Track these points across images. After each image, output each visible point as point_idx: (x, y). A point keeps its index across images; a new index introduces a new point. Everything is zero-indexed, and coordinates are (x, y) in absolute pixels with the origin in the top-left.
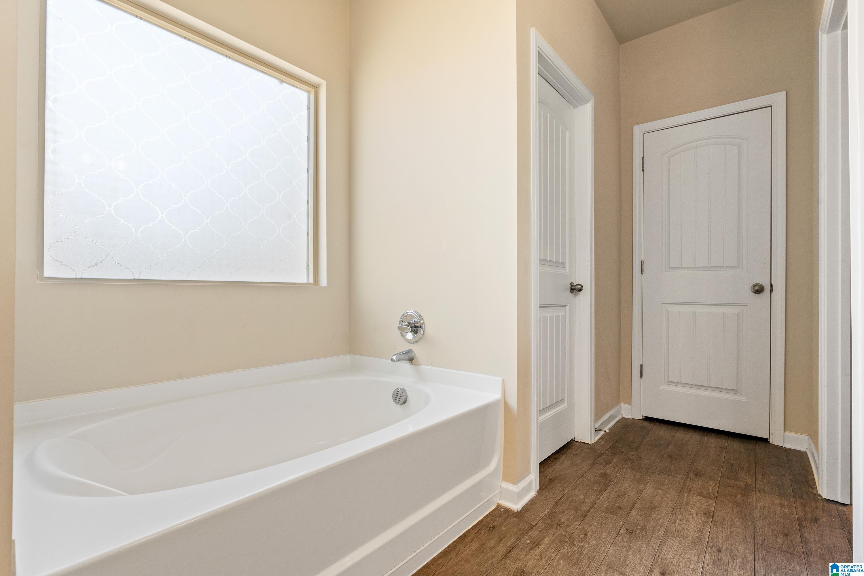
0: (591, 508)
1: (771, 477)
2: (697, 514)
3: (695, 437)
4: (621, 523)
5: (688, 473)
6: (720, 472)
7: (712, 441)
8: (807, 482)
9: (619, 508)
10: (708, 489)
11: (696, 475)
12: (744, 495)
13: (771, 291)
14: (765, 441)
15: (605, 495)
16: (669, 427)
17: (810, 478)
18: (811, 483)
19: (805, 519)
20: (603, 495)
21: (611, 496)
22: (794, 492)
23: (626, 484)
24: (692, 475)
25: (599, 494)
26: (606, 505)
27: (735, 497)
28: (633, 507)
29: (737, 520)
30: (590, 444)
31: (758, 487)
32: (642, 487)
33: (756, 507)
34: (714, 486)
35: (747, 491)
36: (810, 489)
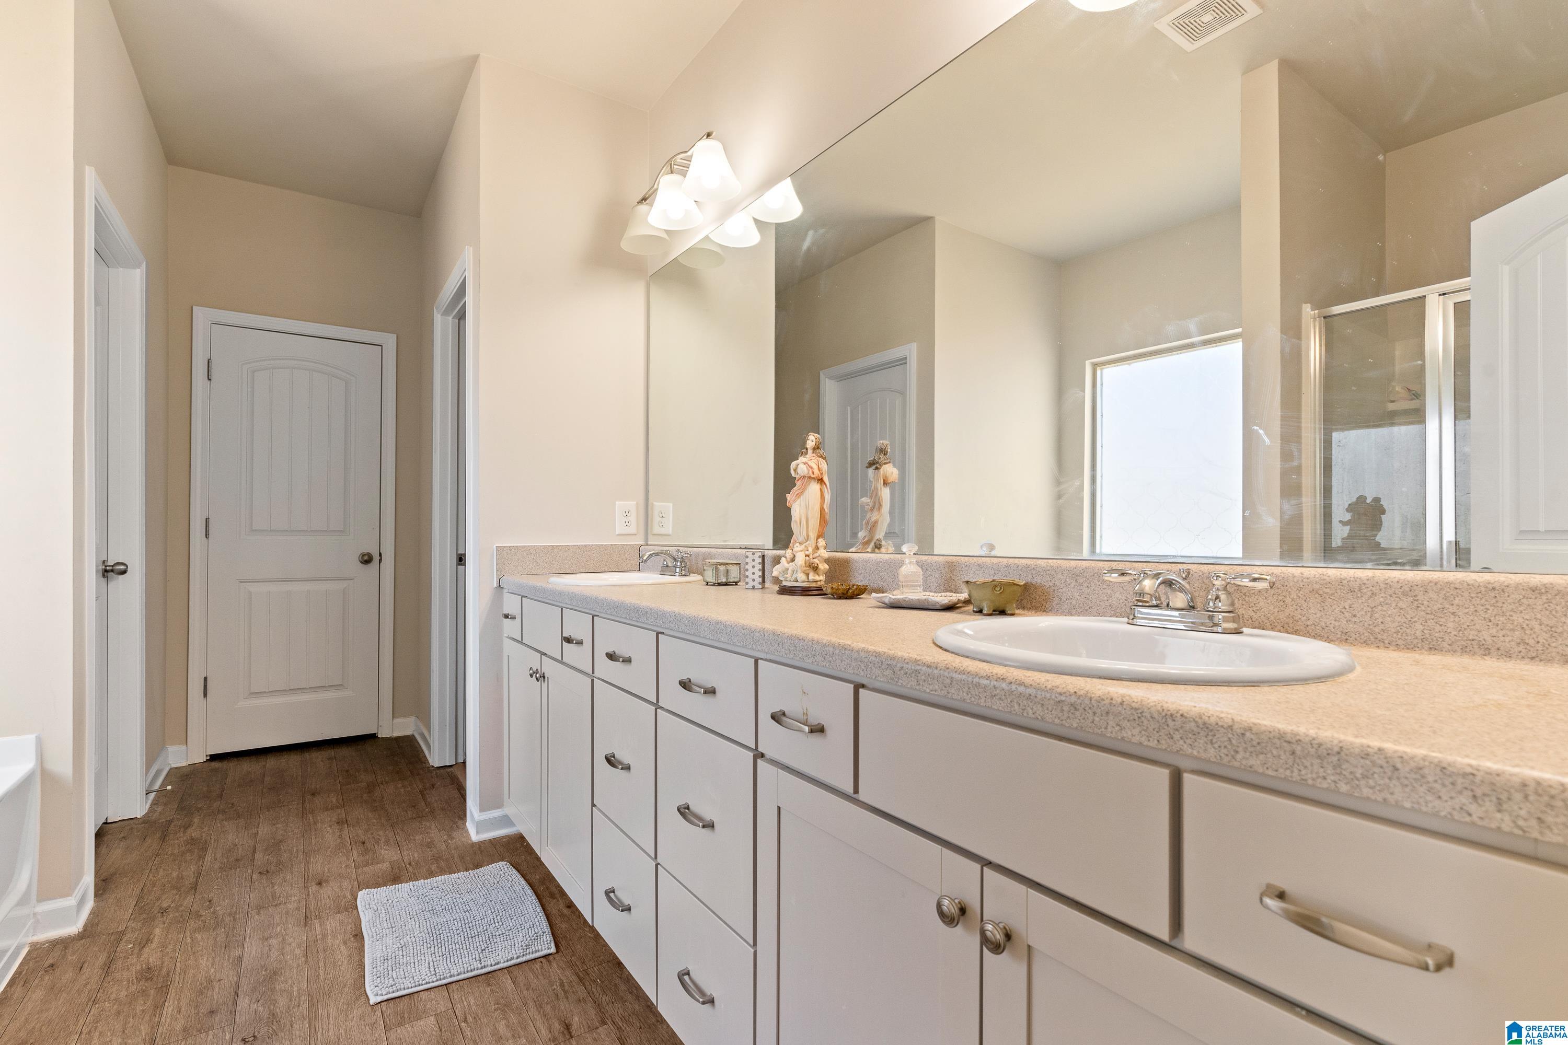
0: (198, 878)
1: (389, 768)
2: (330, 826)
3: (294, 760)
4: (249, 871)
5: (303, 797)
6: (338, 781)
7: (317, 757)
8: (420, 760)
9: (237, 860)
10: (332, 802)
11: (313, 794)
12: (369, 792)
13: (380, 561)
14: (373, 736)
15: (208, 858)
16: (254, 758)
17: (421, 756)
18: (423, 760)
19: (425, 789)
20: (206, 859)
21: (218, 856)
22: (411, 773)
23: (230, 837)
24: (308, 797)
25: (199, 861)
26: (217, 865)
27: (362, 797)
28: (254, 852)
29: (370, 814)
30: (138, 817)
31: (379, 781)
32: (254, 831)
33: (383, 797)
34: (337, 796)
35: (370, 788)
36: (424, 765)
